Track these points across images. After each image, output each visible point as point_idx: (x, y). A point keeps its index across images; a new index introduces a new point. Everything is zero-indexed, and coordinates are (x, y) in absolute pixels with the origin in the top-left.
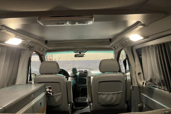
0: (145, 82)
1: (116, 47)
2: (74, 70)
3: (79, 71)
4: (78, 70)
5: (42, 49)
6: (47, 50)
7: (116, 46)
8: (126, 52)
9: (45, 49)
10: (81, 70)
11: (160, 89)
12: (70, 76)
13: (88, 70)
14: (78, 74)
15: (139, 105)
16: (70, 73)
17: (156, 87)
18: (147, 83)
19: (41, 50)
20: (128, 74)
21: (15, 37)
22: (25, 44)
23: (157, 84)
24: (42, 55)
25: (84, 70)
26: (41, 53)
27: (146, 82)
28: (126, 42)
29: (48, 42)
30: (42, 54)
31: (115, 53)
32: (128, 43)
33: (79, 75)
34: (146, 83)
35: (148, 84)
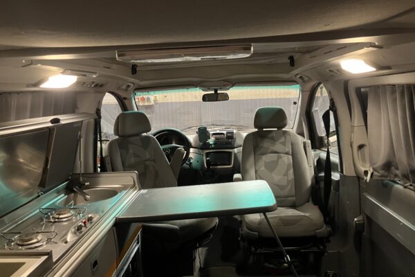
0: (372, 170)
1: (306, 79)
2: (203, 133)
3: (214, 134)
4: (211, 133)
5: (124, 87)
6: (136, 86)
7: (307, 77)
8: (329, 93)
9: (132, 85)
10: (218, 132)
11: (405, 187)
12: (193, 144)
13: (235, 131)
14: (211, 141)
15: (356, 219)
16: (192, 137)
17: (398, 183)
18: (375, 173)
19: (123, 89)
20: (333, 139)
21: (62, 73)
22: (84, 83)
23: (400, 175)
24: (125, 98)
25: (225, 132)
26: (123, 94)
27: (374, 169)
28: (330, 71)
29: (137, 69)
30: (126, 96)
31: (302, 91)
32: (336, 73)
33: (215, 144)
34: (372, 174)
35: (379, 175)
